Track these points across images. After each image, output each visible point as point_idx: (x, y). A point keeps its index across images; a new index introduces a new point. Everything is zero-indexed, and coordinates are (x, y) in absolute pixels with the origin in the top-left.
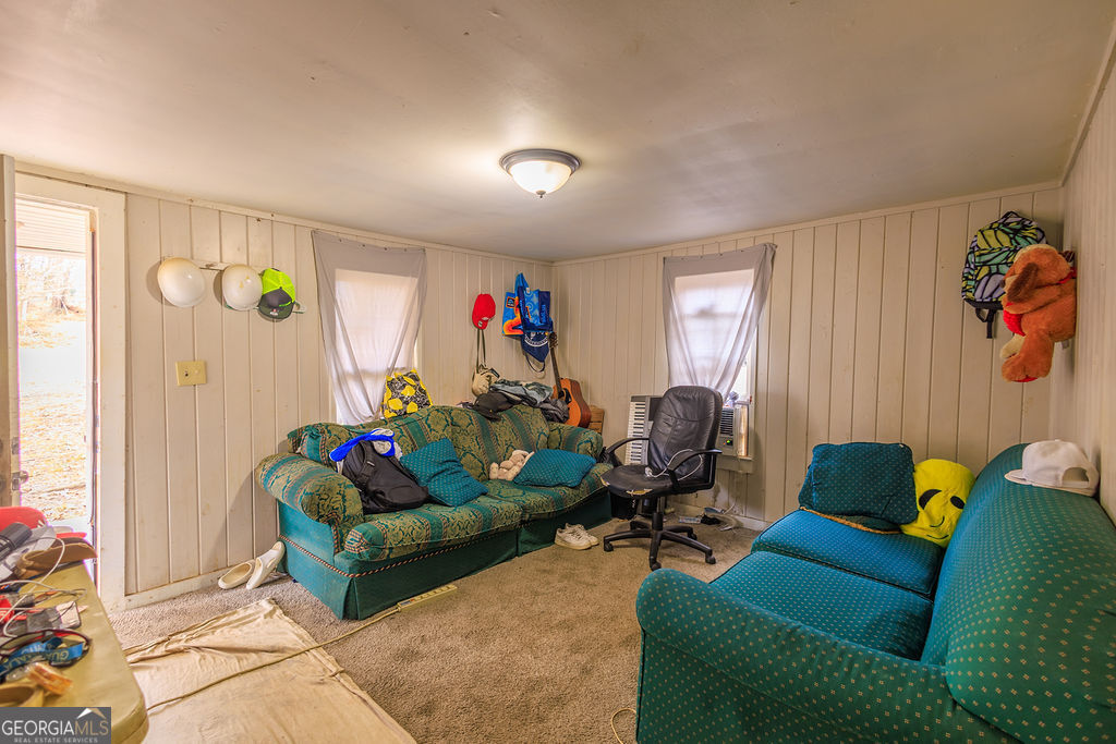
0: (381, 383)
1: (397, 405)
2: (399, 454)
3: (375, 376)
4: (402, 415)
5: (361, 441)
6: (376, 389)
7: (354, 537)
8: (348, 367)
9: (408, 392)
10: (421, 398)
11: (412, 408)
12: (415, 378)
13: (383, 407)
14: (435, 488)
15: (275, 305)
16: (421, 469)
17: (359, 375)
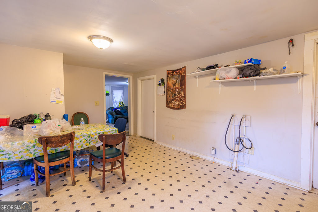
0: (119, 103)
1: (120, 106)
2: (120, 110)
3: (118, 102)
4: (121, 107)
5: (116, 109)
6: (118, 104)
7: (115, 116)
8: (115, 101)
9: (122, 104)
10: (123, 105)
11: (122, 106)
12: (123, 102)
13: (119, 106)
14: (123, 114)
15: (107, 94)
16: (122, 112)
17: (116, 102)
